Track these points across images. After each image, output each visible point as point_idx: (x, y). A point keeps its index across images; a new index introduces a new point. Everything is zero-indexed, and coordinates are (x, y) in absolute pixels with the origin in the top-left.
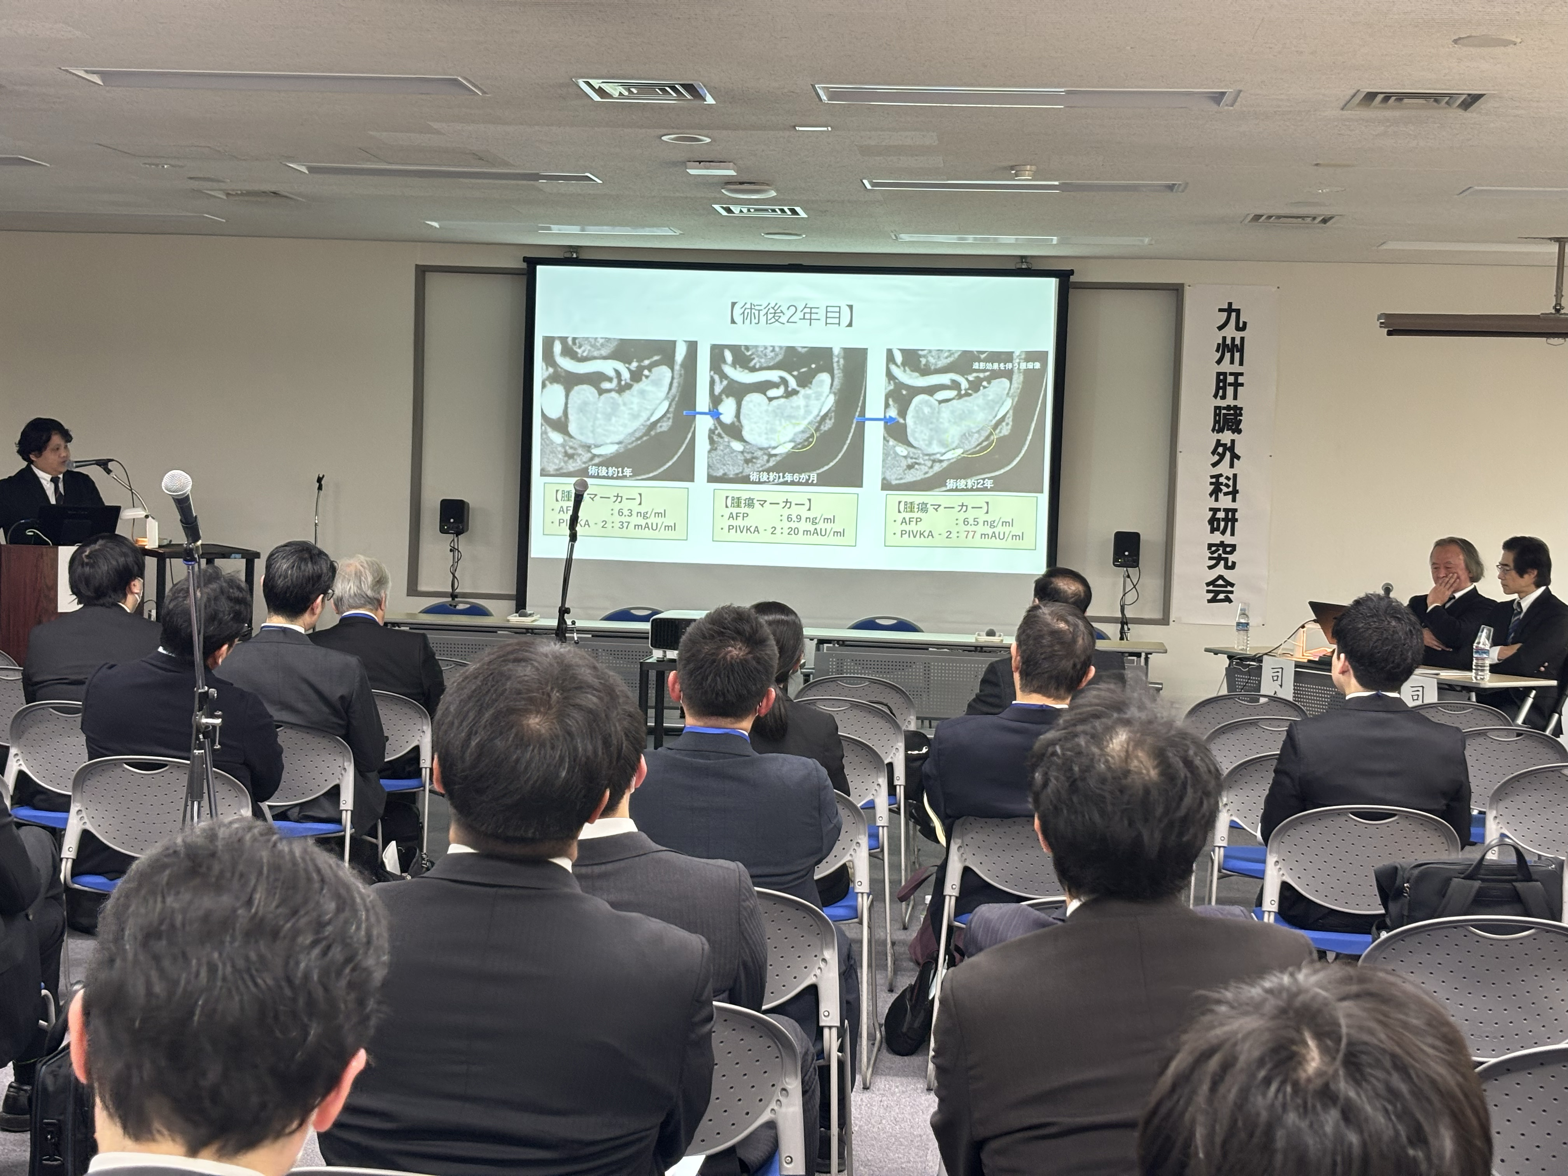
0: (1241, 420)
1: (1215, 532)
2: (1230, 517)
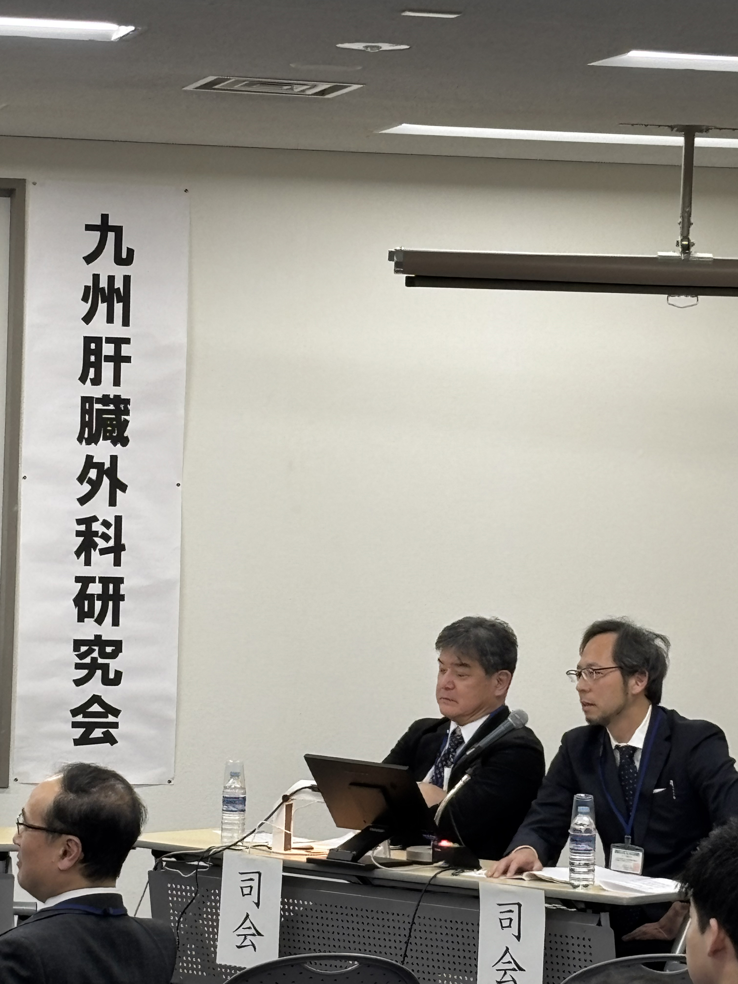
0: (127, 422)
1: (86, 620)
2: (111, 592)
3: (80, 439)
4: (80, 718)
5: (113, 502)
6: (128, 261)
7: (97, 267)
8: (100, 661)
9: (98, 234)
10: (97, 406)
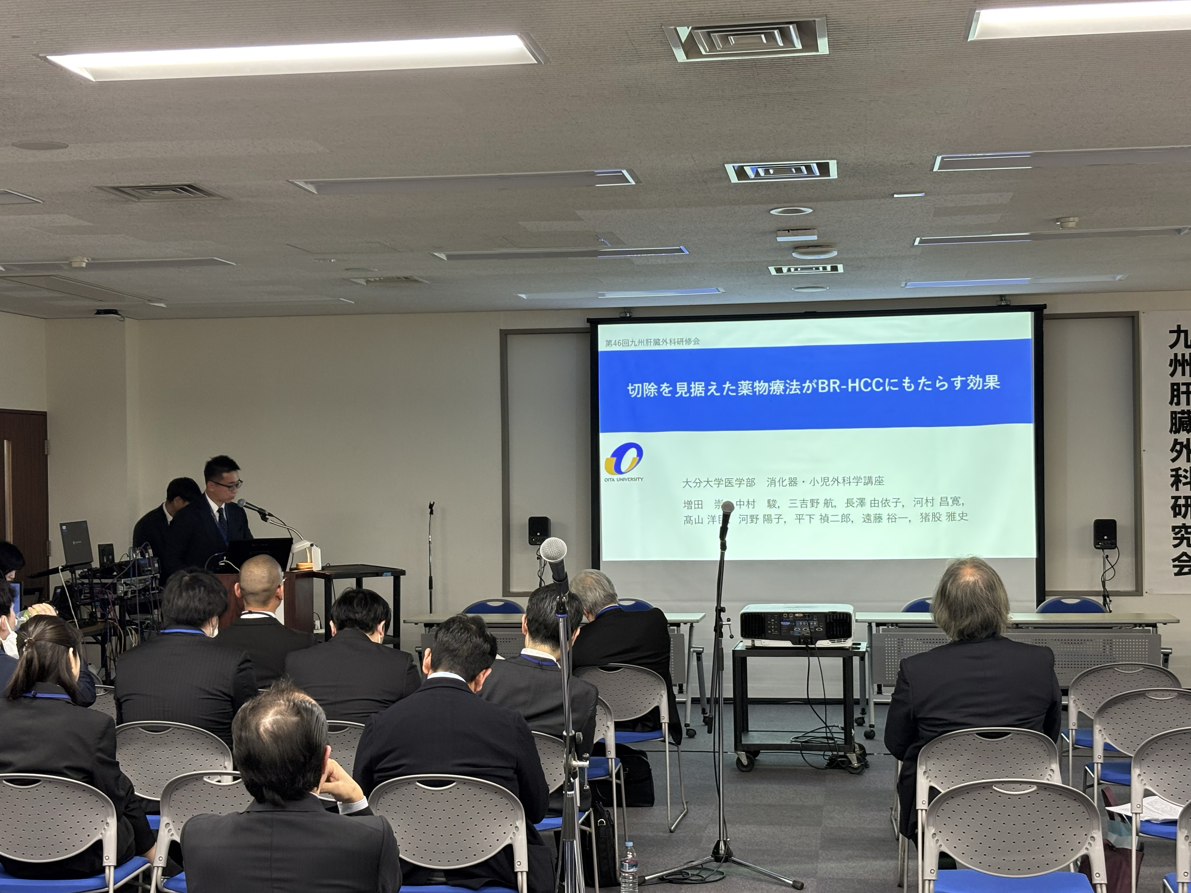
1: (1178, 516)
2: (1189, 503)
3: (1171, 431)
4: (1177, 563)
5: (1188, 460)
7: (1176, 350)
8: (1186, 536)
9: (1176, 334)
10: (1180, 415)
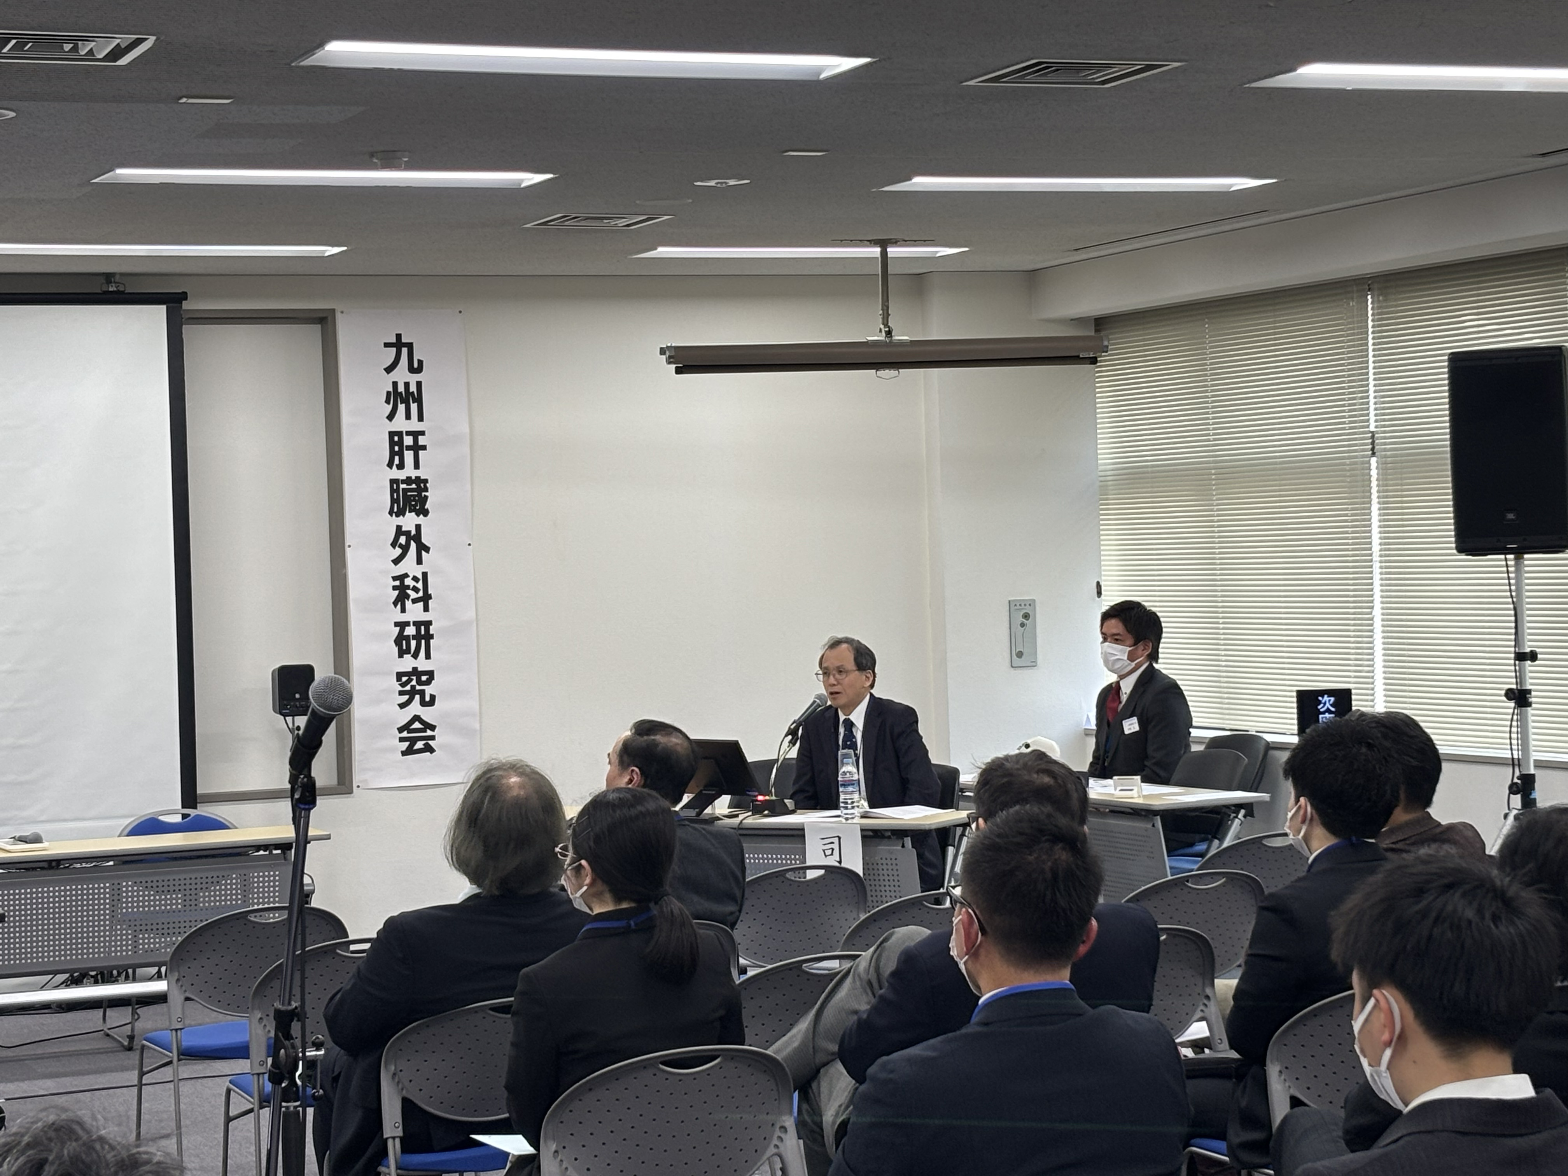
0: (426, 497)
1: (405, 656)
2: (423, 632)
3: (391, 513)
4: (405, 734)
5: (419, 561)
6: (419, 370)
7: (396, 375)
8: (418, 688)
9: (394, 349)
10: (403, 486)
